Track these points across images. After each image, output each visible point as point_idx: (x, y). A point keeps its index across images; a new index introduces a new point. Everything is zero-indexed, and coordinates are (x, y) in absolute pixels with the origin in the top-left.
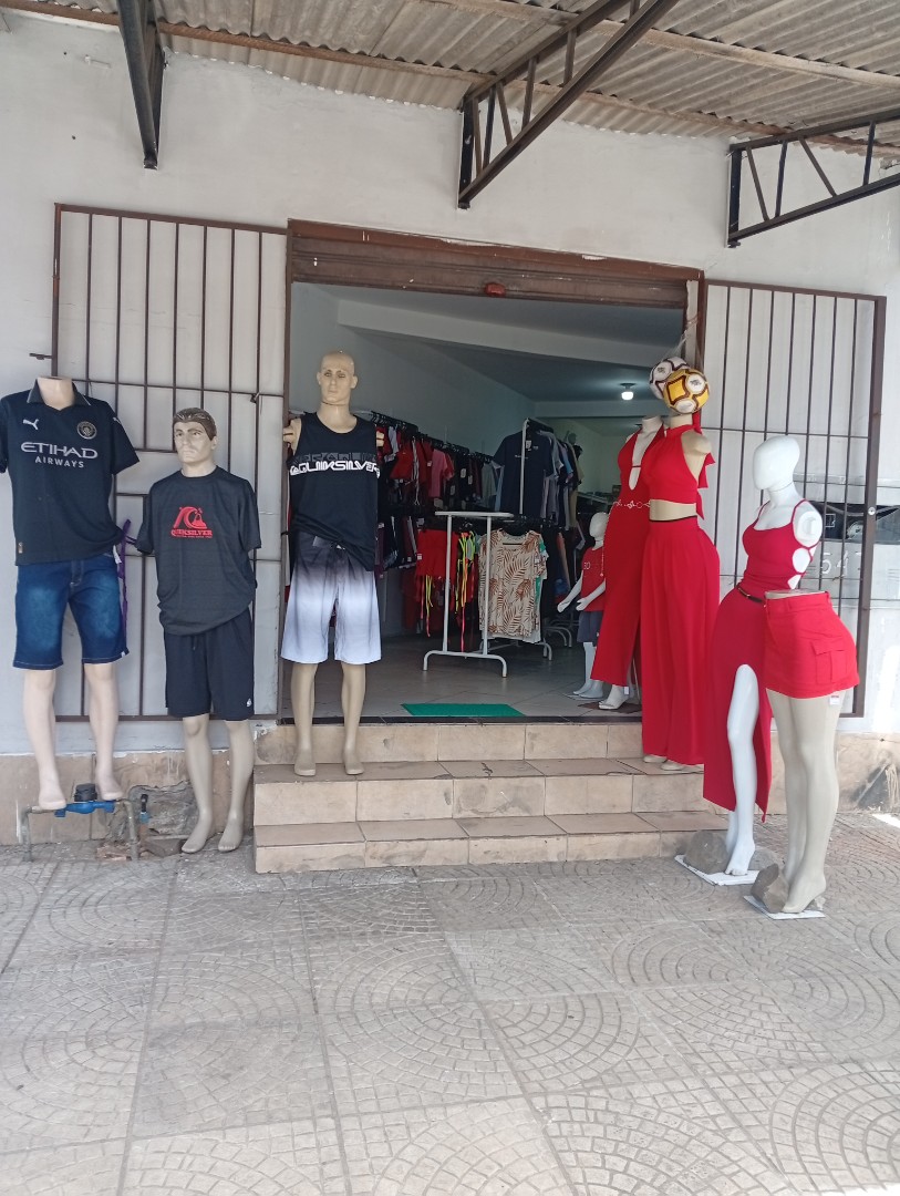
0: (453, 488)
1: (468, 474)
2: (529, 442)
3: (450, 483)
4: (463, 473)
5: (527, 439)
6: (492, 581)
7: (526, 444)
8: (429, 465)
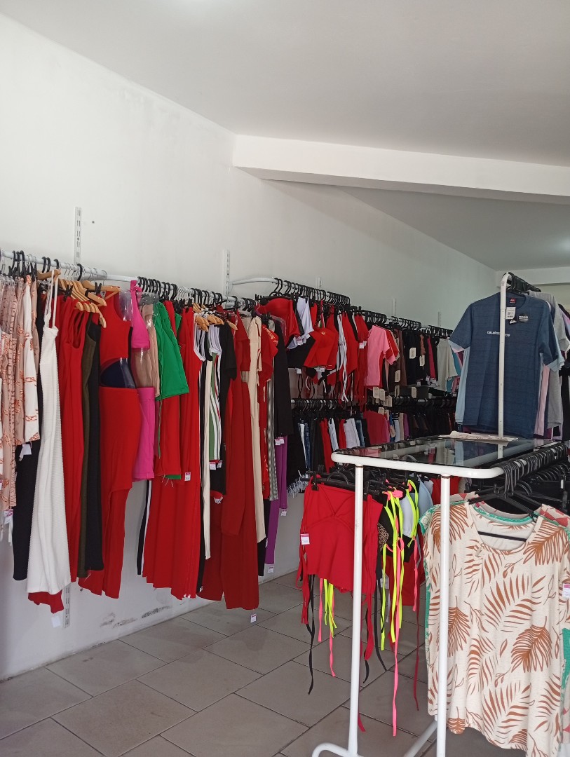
0: (398, 373)
1: (418, 354)
2: (512, 310)
3: (393, 368)
4: (413, 353)
5: (508, 305)
6: (455, 615)
7: (507, 313)
8: (362, 346)
